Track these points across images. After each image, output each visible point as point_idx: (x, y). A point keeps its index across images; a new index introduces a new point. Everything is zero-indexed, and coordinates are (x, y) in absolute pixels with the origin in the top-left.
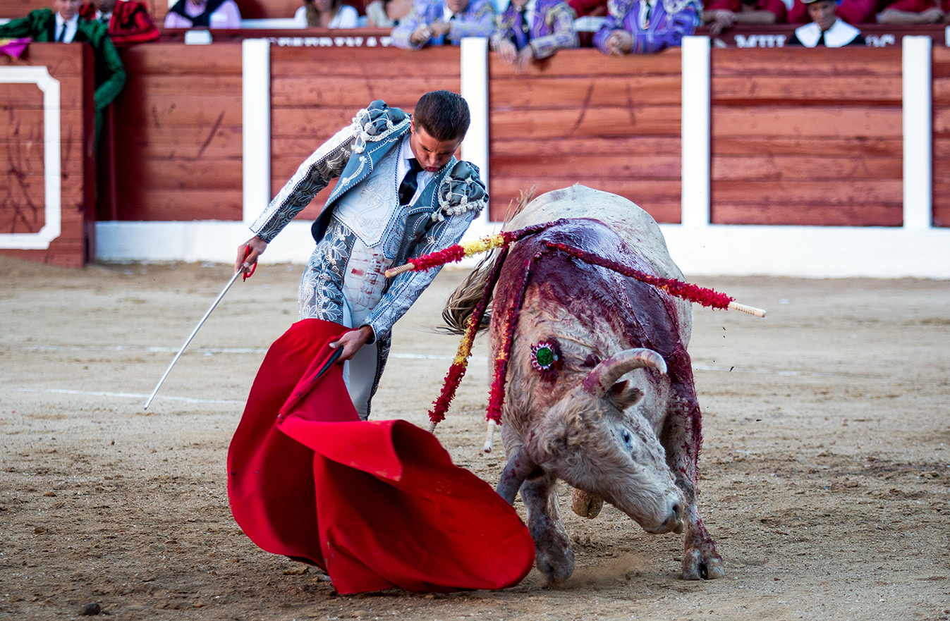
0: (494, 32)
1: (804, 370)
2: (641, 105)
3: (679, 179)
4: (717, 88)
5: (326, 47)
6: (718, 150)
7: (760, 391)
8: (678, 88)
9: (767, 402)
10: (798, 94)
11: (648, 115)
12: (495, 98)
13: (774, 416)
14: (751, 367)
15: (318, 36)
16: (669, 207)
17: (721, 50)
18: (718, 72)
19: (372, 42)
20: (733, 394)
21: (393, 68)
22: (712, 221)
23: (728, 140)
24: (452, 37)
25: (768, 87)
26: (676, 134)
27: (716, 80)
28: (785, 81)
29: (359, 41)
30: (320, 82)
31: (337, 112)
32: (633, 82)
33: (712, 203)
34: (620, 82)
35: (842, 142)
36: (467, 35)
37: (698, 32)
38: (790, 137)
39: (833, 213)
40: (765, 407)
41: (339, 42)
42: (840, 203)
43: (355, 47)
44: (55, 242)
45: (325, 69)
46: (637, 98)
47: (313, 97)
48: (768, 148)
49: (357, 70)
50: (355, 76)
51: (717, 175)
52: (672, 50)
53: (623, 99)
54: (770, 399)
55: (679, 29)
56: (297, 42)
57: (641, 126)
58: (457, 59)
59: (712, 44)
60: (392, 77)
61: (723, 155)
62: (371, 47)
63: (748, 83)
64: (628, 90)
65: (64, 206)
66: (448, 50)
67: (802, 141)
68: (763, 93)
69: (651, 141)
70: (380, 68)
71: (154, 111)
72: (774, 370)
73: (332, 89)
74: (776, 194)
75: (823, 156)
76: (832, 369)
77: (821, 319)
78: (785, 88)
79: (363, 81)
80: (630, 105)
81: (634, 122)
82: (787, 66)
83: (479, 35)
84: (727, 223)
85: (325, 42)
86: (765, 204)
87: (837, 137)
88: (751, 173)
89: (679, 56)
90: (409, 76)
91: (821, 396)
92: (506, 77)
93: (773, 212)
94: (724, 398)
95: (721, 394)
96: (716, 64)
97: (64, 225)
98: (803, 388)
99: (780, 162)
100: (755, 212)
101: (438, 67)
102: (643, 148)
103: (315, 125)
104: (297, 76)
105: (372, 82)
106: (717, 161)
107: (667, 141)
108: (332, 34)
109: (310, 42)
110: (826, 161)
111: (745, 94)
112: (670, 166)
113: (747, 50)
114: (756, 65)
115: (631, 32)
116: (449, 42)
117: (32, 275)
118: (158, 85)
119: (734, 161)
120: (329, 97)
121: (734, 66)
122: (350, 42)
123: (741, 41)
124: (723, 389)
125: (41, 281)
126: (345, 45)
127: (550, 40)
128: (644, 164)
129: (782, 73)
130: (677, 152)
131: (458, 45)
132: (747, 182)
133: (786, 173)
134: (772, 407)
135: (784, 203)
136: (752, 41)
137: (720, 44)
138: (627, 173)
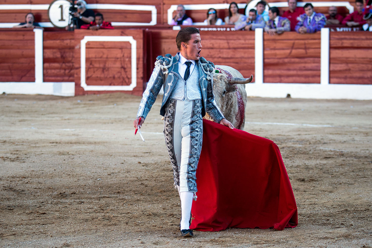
0: (265, 26)
1: (360, 127)
2: (309, 48)
3: (320, 70)
4: (332, 43)
5: (215, 31)
6: (332, 61)
7: (348, 133)
8: (320, 43)
9: (350, 136)
10: (355, 45)
11: (311, 51)
12: (265, 46)
13: (353, 141)
14: (344, 126)
15: (212, 27)
16: (317, 79)
17: (333, 32)
18: (332, 39)
19: (228, 29)
20: (340, 134)
21: (235, 37)
22: (330, 83)
23: (335, 59)
24: (253, 28)
25: (347, 43)
26: (319, 57)
27: (331, 41)
28: (352, 41)
29: (224, 29)
30: (213, 41)
31: (218, 50)
32: (306, 41)
33: (330, 78)
34: (302, 42)
35: (369, 60)
36: (257, 27)
37: (325, 27)
38: (353, 58)
39: (366, 81)
40: (349, 138)
41: (219, 29)
42: (368, 78)
43: (223, 31)
44: (135, 89)
45: (215, 37)
46: (308, 46)
47: (211, 46)
48: (346, 61)
49: (224, 37)
50: (224, 39)
51: (331, 69)
52: (318, 32)
53: (303, 46)
54: (351, 135)
55: (320, 26)
56: (206, 29)
57: (308, 55)
58: (254, 35)
59: (330, 30)
60: (235, 40)
61: (333, 63)
62: (228, 31)
63: (340, 42)
64: (305, 44)
65: (138, 78)
66: (251, 32)
67: (357, 59)
68: (345, 45)
69: (312, 59)
70: (231, 37)
71: (164, 50)
72: (351, 127)
73: (217, 43)
74: (349, 75)
75: (363, 64)
76: (368, 127)
77: (363, 112)
78: (352, 43)
79: (226, 41)
80: (306, 48)
81: (306, 53)
82: (352, 37)
83: (260, 27)
84: (334, 83)
85: (215, 29)
86: (345, 78)
87: (367, 58)
88: (341, 69)
89: (320, 34)
90: (240, 39)
91: (366, 135)
92: (268, 40)
93: (348, 80)
94: (337, 135)
95: (336, 134)
96: (331, 36)
97: (138, 83)
98: (360, 132)
99: (350, 65)
100: (342, 80)
101: (248, 37)
102: (309, 61)
103: (212, 54)
104: (206, 39)
105: (229, 41)
106: (331, 65)
107: (316, 59)
108: (217, 27)
109: (210, 29)
110: (364, 65)
111: (339, 45)
112: (317, 66)
113: (340, 32)
114: (343, 37)
115: (305, 27)
116: (252, 30)
117: (127, 98)
118: (165, 42)
119: (336, 65)
120: (216, 46)
121: (337, 37)
122: (222, 29)
123: (338, 29)
124: (336, 132)
125: (130, 100)
126: (220, 30)
127: (282, 28)
128: (309, 66)
129: (351, 39)
130: (319, 62)
131: (254, 31)
132: (340, 71)
133: (352, 69)
134: (351, 138)
135: (351, 78)
136: (341, 30)
137: (332, 30)
138: (304, 69)
